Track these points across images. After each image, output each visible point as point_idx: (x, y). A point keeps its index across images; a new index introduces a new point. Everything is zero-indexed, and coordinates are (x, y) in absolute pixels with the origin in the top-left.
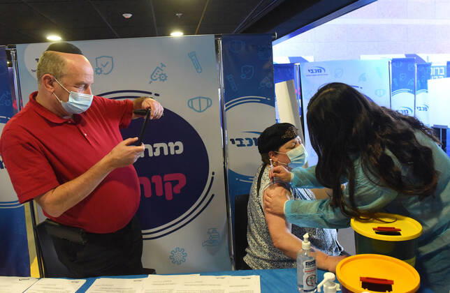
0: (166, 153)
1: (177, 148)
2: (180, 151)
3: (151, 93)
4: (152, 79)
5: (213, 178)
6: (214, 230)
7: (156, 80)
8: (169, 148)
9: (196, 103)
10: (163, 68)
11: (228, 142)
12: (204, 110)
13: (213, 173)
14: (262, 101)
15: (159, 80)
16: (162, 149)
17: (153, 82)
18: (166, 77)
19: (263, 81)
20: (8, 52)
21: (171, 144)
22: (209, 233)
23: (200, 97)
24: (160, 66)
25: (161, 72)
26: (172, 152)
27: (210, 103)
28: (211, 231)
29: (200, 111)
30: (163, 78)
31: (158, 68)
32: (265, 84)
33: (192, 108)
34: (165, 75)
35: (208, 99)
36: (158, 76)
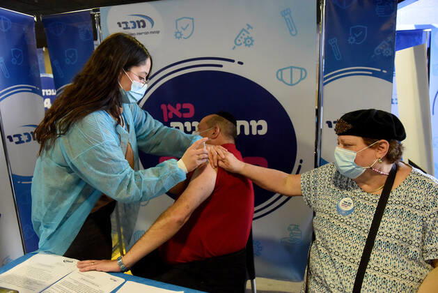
0: (247, 132)
1: (259, 127)
2: (263, 132)
3: (233, 61)
4: (236, 44)
5: (300, 167)
6: (297, 227)
7: (241, 44)
8: (250, 127)
9: (286, 74)
10: (250, 30)
11: (323, 125)
12: (297, 83)
13: (301, 161)
14: (375, 74)
15: (243, 45)
16: (242, 127)
17: (237, 47)
18: (253, 41)
19: (379, 47)
20: (93, 16)
21: (253, 123)
22: (289, 229)
23: (291, 68)
24: (246, 28)
25: (246, 35)
26: (254, 133)
27: (303, 75)
28: (292, 227)
29: (292, 85)
30: (249, 42)
31: (243, 30)
32: (382, 51)
33: (282, 80)
34: (251, 38)
35: (301, 69)
36: (242, 40)
